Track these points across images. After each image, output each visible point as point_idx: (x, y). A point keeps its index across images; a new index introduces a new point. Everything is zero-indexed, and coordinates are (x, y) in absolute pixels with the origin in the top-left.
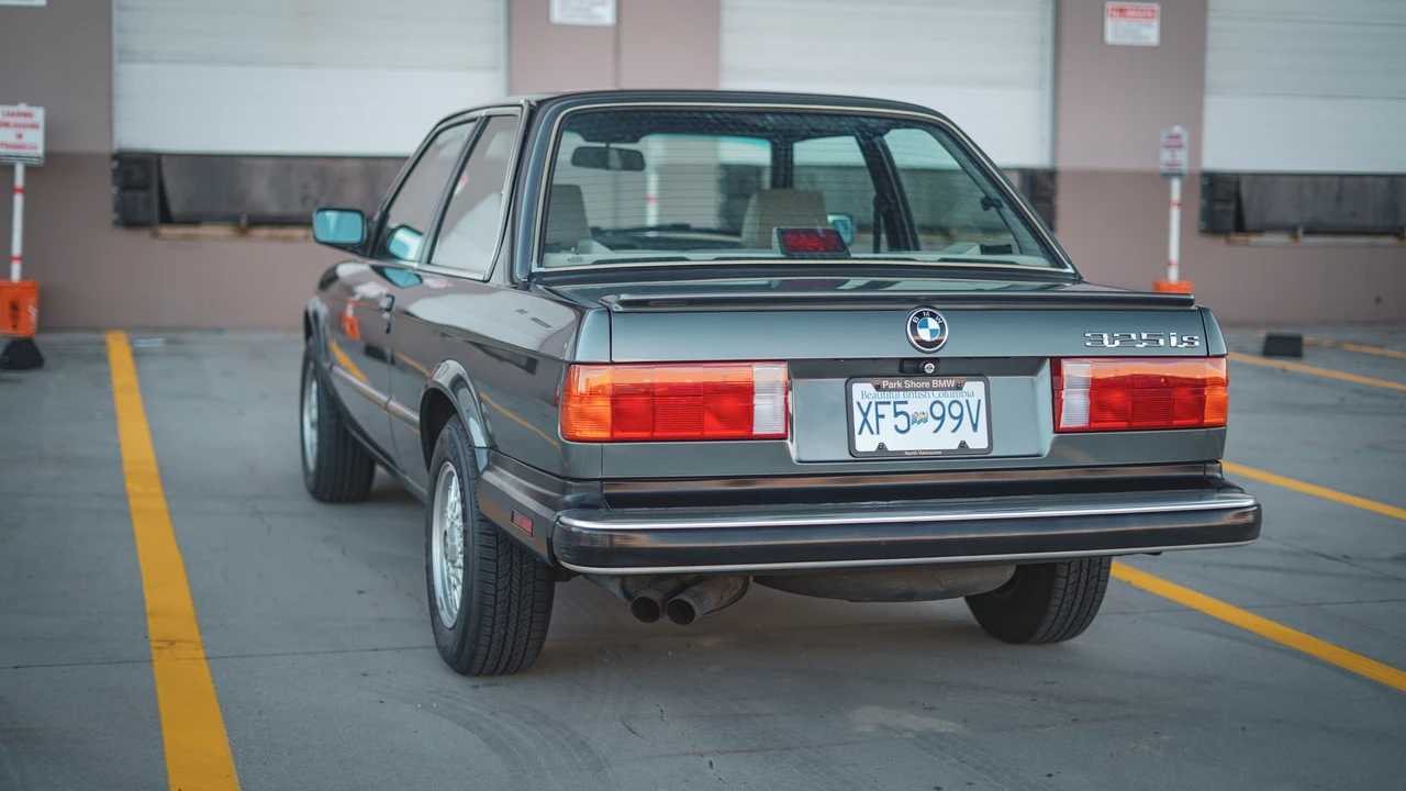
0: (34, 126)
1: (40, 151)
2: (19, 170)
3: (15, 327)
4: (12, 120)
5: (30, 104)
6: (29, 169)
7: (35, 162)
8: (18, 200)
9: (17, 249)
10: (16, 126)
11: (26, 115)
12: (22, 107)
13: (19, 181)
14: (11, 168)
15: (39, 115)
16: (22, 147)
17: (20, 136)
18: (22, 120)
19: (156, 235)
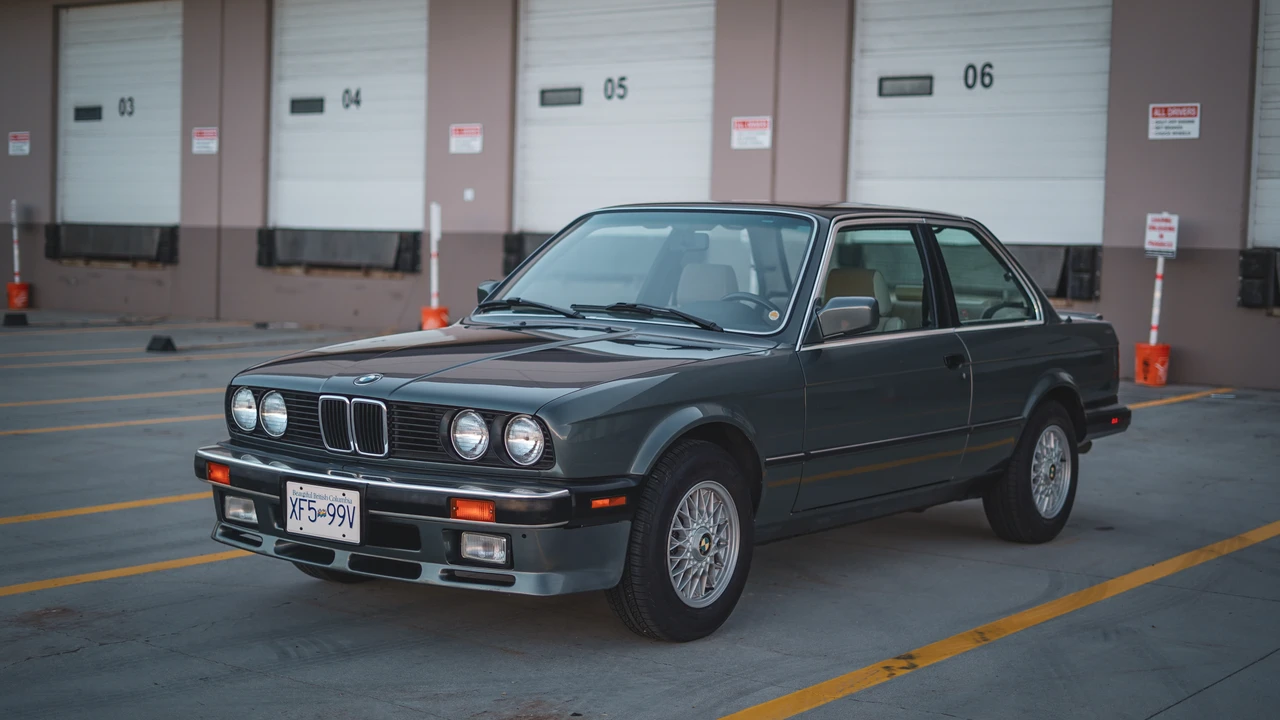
0: (1171, 229)
1: (1174, 248)
2: (1161, 261)
3: (1145, 378)
4: (1157, 224)
5: (1172, 212)
6: (1167, 261)
7: (1170, 256)
8: (1158, 284)
9: (1155, 321)
10: (1161, 228)
11: (1167, 220)
12: (1165, 215)
13: (1160, 270)
14: (1154, 261)
15: (1175, 220)
16: (1162, 244)
17: (1161, 236)
18: (1163, 224)
19: (1270, 315)
